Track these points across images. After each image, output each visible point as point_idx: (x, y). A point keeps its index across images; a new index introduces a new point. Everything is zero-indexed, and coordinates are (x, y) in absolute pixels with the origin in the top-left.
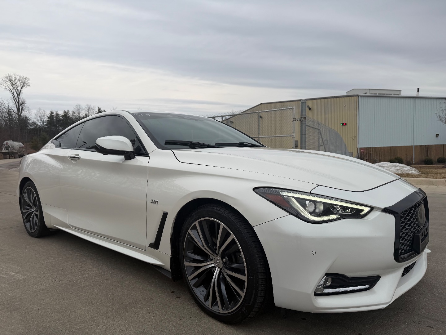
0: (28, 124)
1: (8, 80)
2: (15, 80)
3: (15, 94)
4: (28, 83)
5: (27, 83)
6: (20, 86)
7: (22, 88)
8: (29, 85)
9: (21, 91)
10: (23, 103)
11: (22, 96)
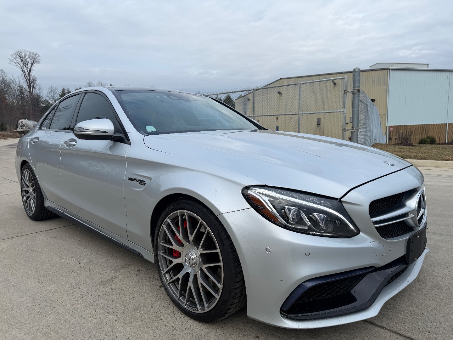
0: (41, 102)
2: (25, 56)
3: (26, 71)
4: (38, 60)
6: (30, 63)
7: (32, 65)
9: (31, 68)
10: (34, 80)
11: (33, 73)
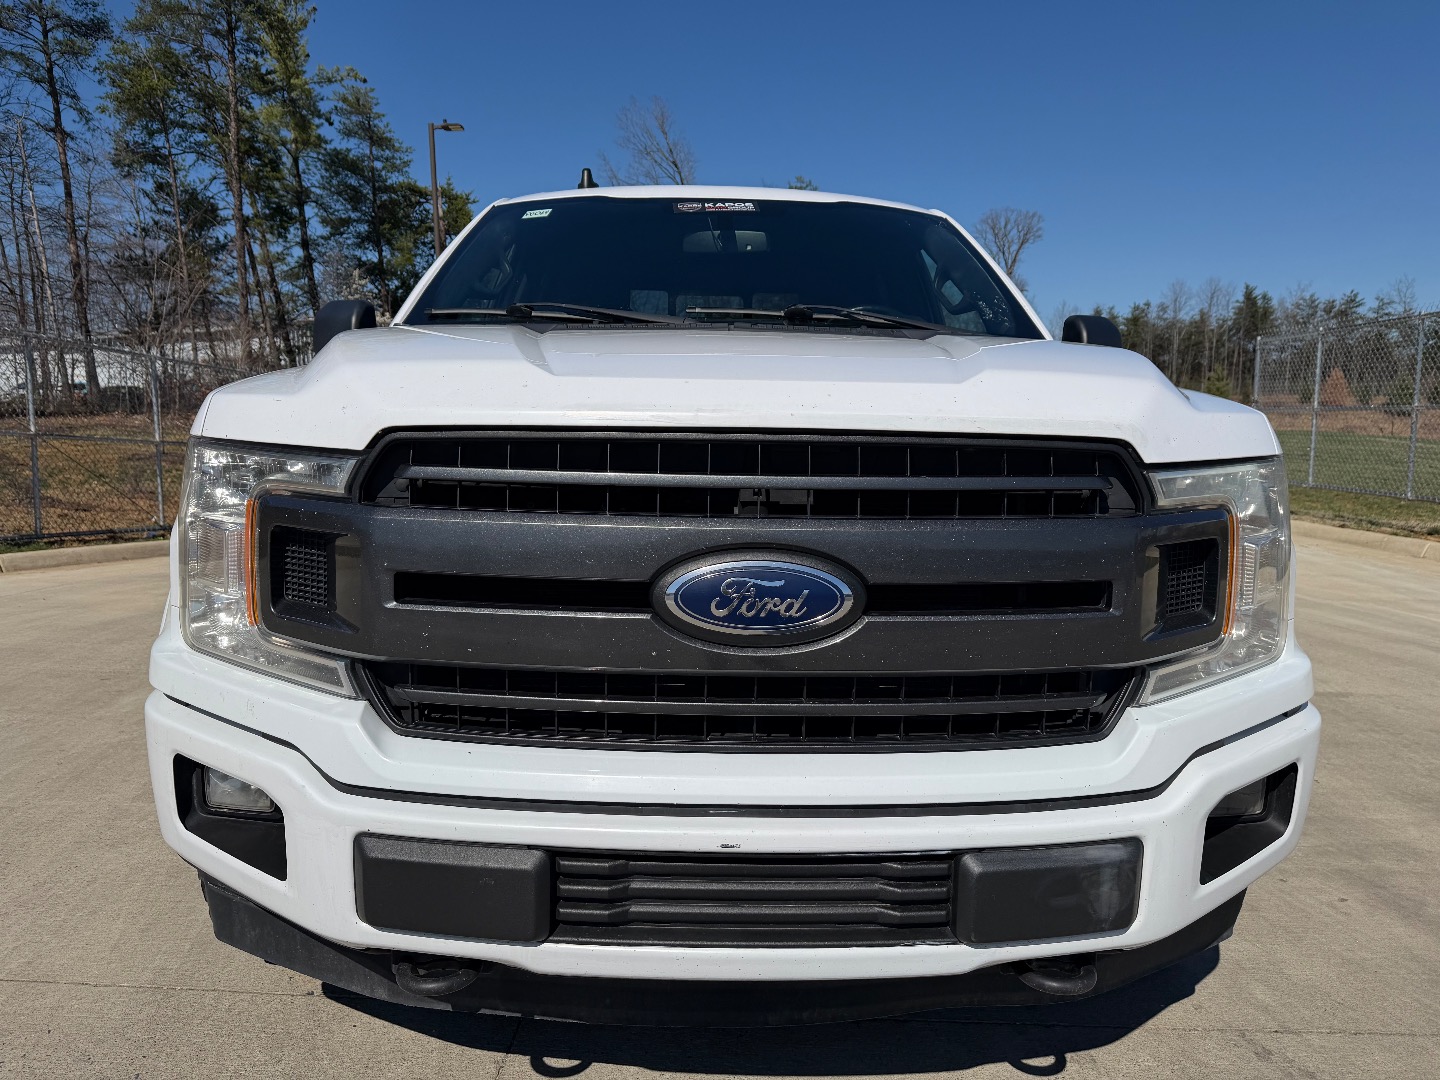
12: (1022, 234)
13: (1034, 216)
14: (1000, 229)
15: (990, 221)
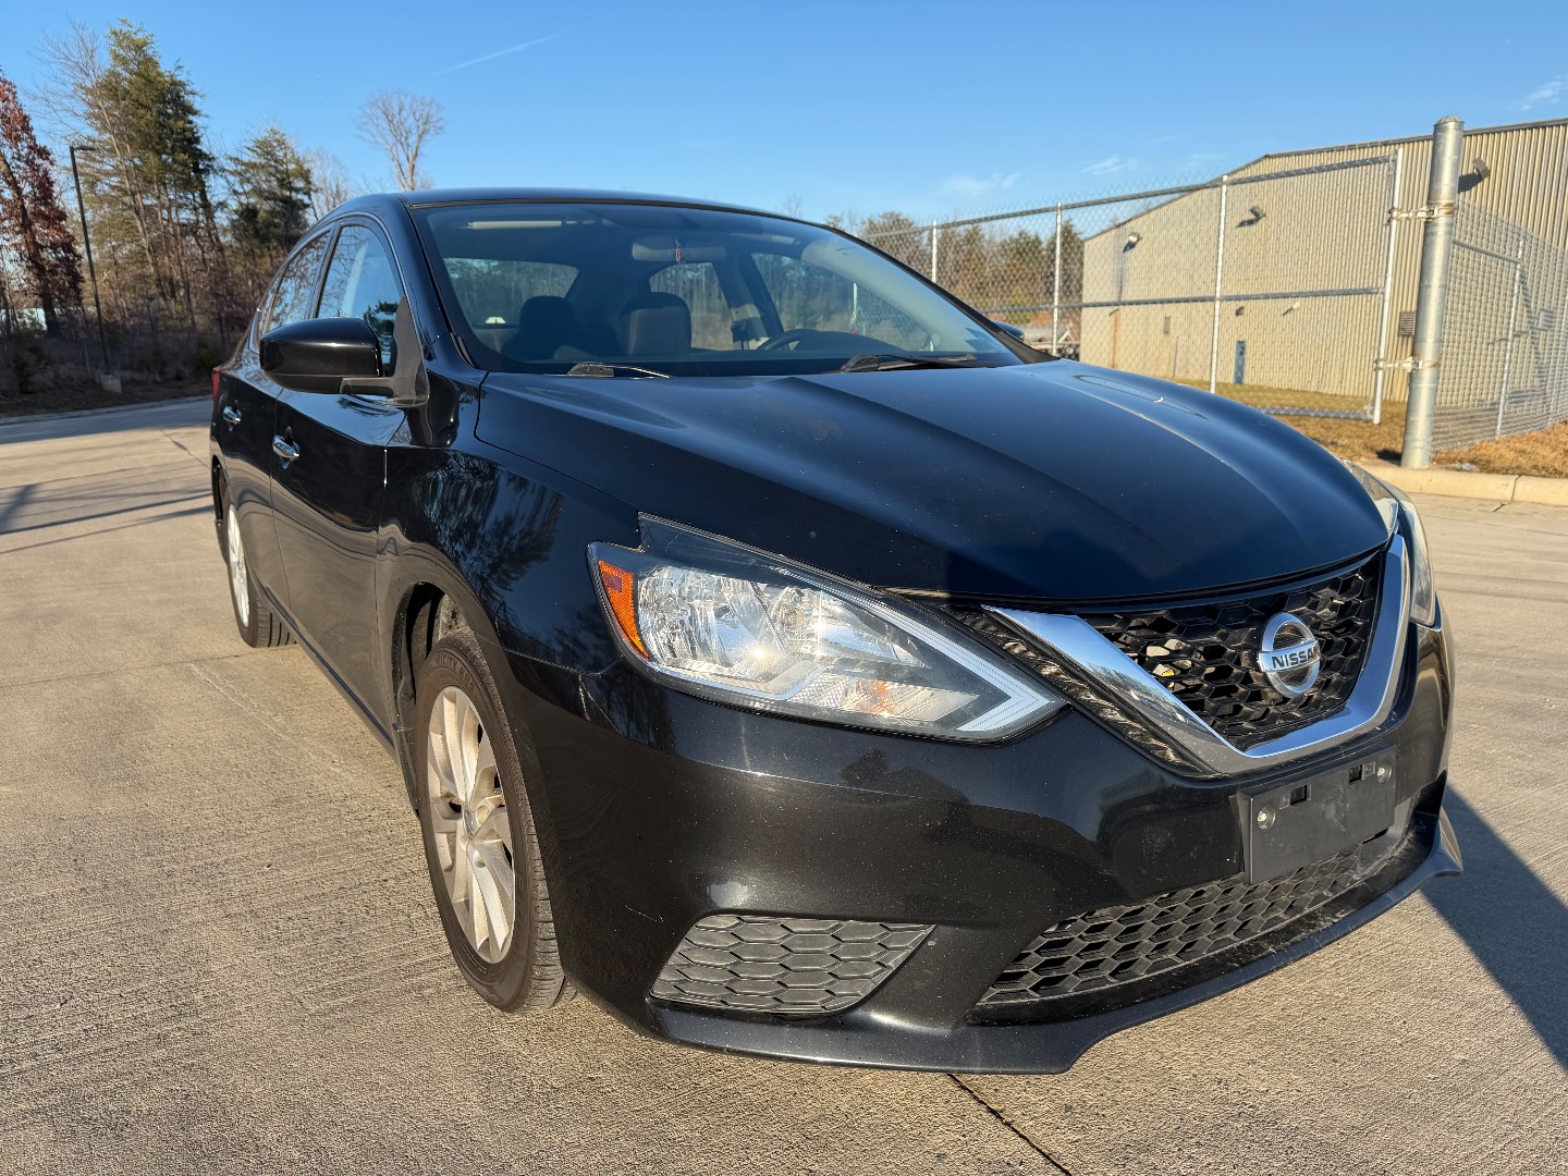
1: (380, 114)
2: (400, 110)
3: (403, 158)
4: (438, 121)
5: (434, 119)
6: (415, 131)
7: (420, 137)
8: (441, 128)
9: (417, 148)
11: (421, 166)
12: (421, 122)
13: (431, 103)
14: (393, 116)
15: (380, 104)
